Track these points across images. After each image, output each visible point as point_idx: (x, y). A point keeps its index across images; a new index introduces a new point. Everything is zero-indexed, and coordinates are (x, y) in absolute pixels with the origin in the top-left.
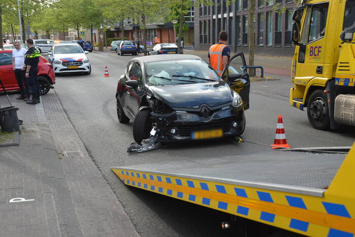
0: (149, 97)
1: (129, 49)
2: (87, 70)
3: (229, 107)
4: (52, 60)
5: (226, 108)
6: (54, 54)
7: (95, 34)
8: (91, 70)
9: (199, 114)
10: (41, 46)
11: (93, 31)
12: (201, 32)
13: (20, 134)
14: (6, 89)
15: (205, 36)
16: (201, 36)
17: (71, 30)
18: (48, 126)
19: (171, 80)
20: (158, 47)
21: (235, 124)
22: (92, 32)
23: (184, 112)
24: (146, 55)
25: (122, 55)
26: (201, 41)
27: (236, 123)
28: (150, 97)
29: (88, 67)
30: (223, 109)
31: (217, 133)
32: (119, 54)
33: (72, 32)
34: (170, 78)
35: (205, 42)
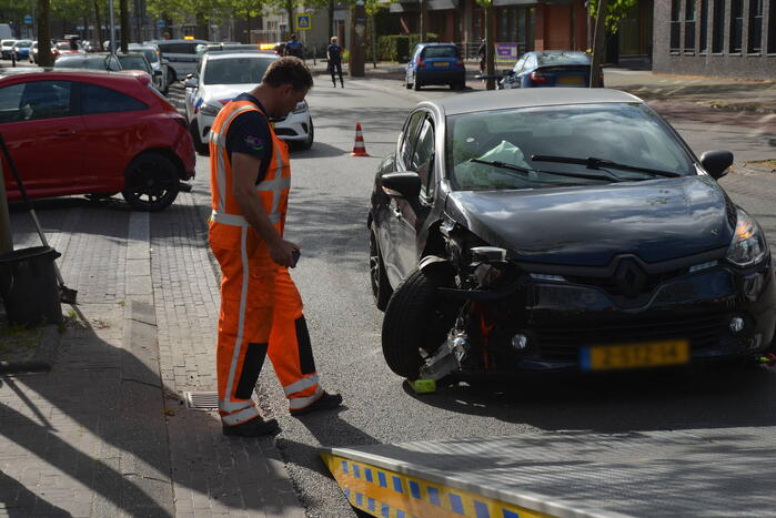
0: (447, 229)
1: (441, 69)
2: (302, 135)
3: (714, 264)
4: (195, 103)
5: (706, 266)
6: (202, 84)
7: (342, 22)
8: (312, 135)
9: (608, 286)
10: (176, 60)
11: (335, 13)
12: (675, 15)
13: (60, 332)
14: (28, 192)
15: (690, 27)
16: (675, 28)
17: (271, 9)
18: (152, 310)
19: (525, 172)
20: (529, 64)
21: (739, 323)
22: (331, 15)
23: (557, 279)
24: (494, 89)
25: (418, 89)
26: (675, 43)
27: (740, 320)
28: (450, 229)
29: (304, 125)
30: (692, 270)
31: (673, 353)
32: (409, 86)
33: (273, 18)
34: (525, 165)
35: (690, 44)
